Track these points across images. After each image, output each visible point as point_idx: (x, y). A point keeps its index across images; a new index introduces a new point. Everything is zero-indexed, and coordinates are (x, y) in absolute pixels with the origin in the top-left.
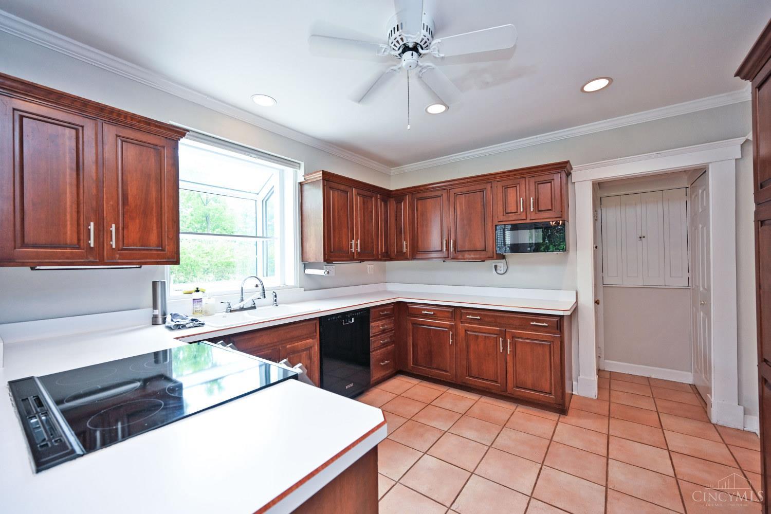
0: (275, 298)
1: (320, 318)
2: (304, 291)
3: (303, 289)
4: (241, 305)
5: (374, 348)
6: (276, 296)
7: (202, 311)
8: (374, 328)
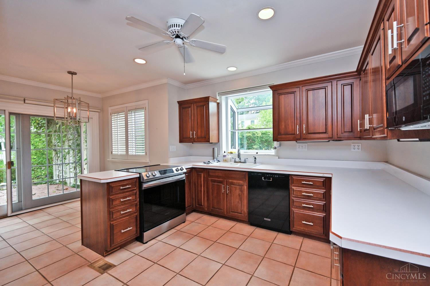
0: (255, 160)
2: (279, 158)
4: (240, 160)
5: (296, 206)
6: (255, 158)
7: (226, 160)
8: (296, 191)
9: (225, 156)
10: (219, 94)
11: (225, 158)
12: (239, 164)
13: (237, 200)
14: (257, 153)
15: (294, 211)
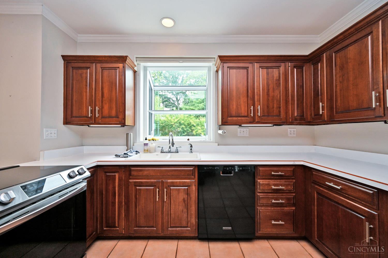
0: (191, 148)
1: (198, 166)
2: (218, 145)
3: (217, 144)
4: (169, 150)
5: (262, 204)
6: (191, 146)
7: (147, 150)
8: (263, 185)
9: (146, 145)
10: (137, 59)
11: (146, 148)
12: (169, 154)
13: (181, 208)
14: (188, 140)
15: (260, 210)
